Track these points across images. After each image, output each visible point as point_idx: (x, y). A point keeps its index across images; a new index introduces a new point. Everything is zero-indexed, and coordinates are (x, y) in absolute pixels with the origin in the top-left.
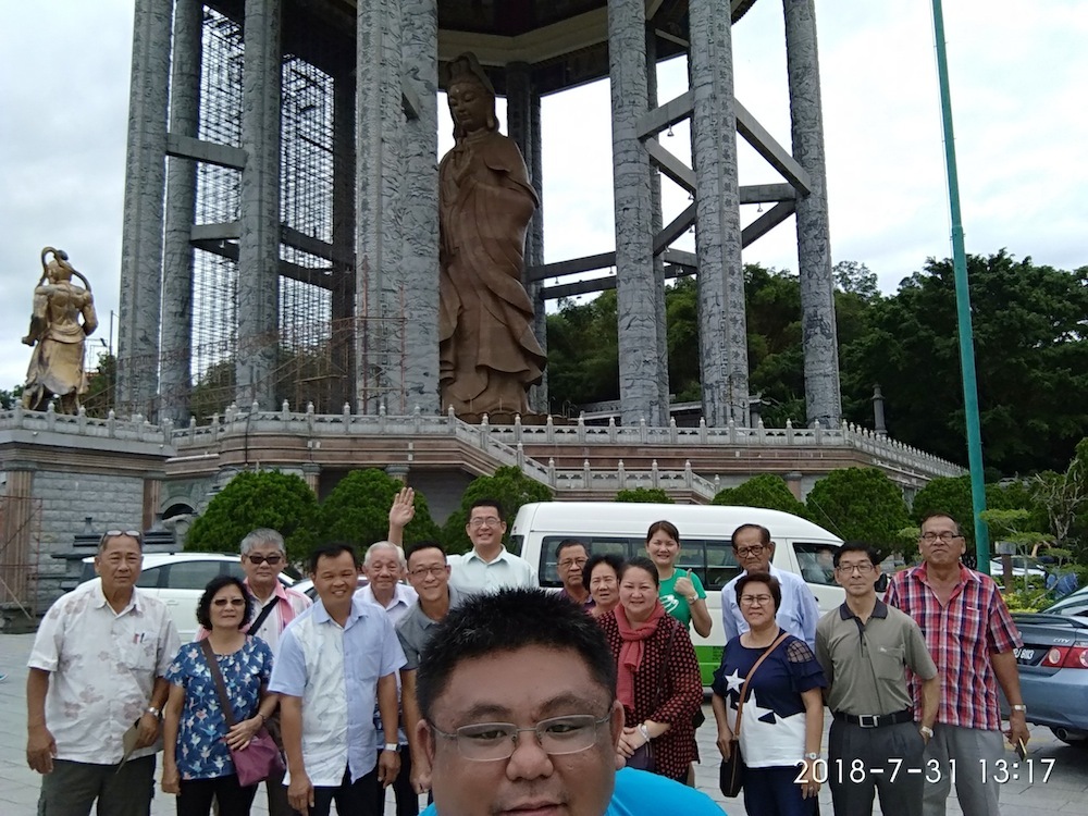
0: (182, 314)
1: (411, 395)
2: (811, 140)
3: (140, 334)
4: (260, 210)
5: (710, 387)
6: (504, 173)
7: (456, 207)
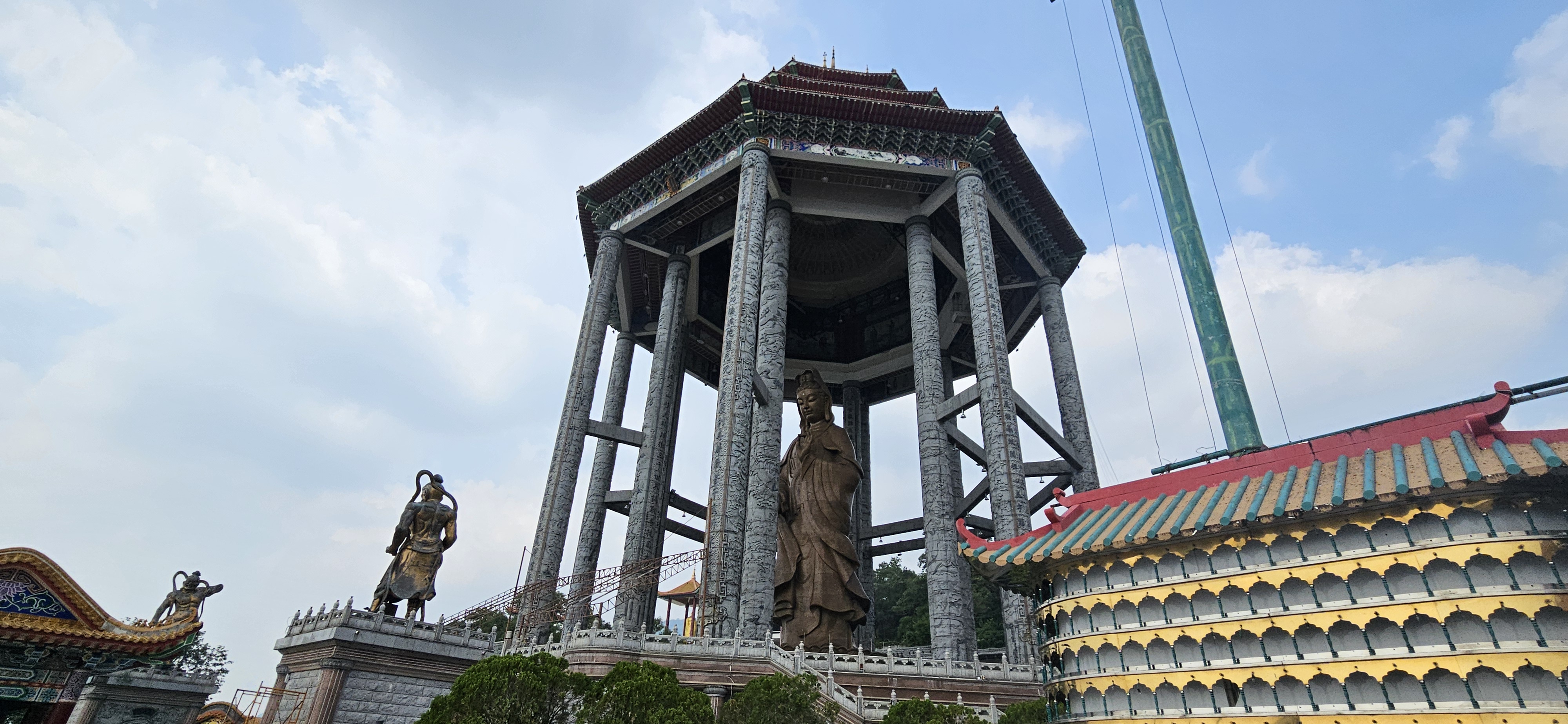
0: (590, 559)
1: (748, 626)
2: (1079, 427)
3: (544, 568)
4: (649, 477)
5: (1010, 626)
6: (836, 453)
7: (798, 478)
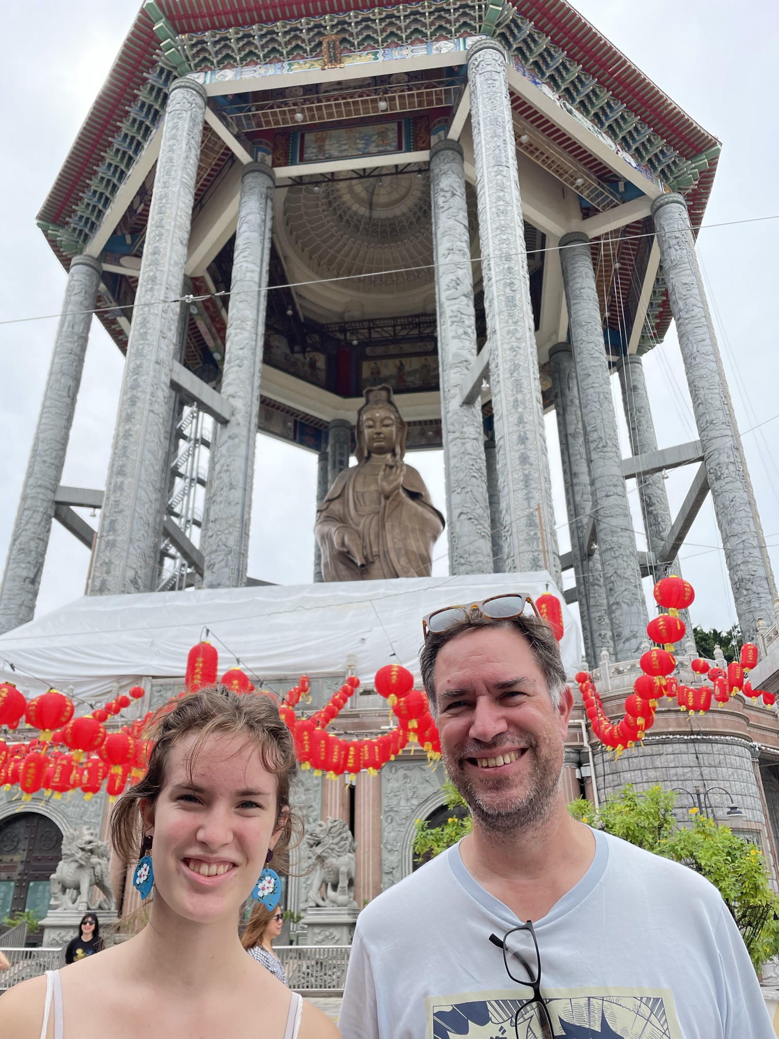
6: (417, 495)
7: (376, 518)
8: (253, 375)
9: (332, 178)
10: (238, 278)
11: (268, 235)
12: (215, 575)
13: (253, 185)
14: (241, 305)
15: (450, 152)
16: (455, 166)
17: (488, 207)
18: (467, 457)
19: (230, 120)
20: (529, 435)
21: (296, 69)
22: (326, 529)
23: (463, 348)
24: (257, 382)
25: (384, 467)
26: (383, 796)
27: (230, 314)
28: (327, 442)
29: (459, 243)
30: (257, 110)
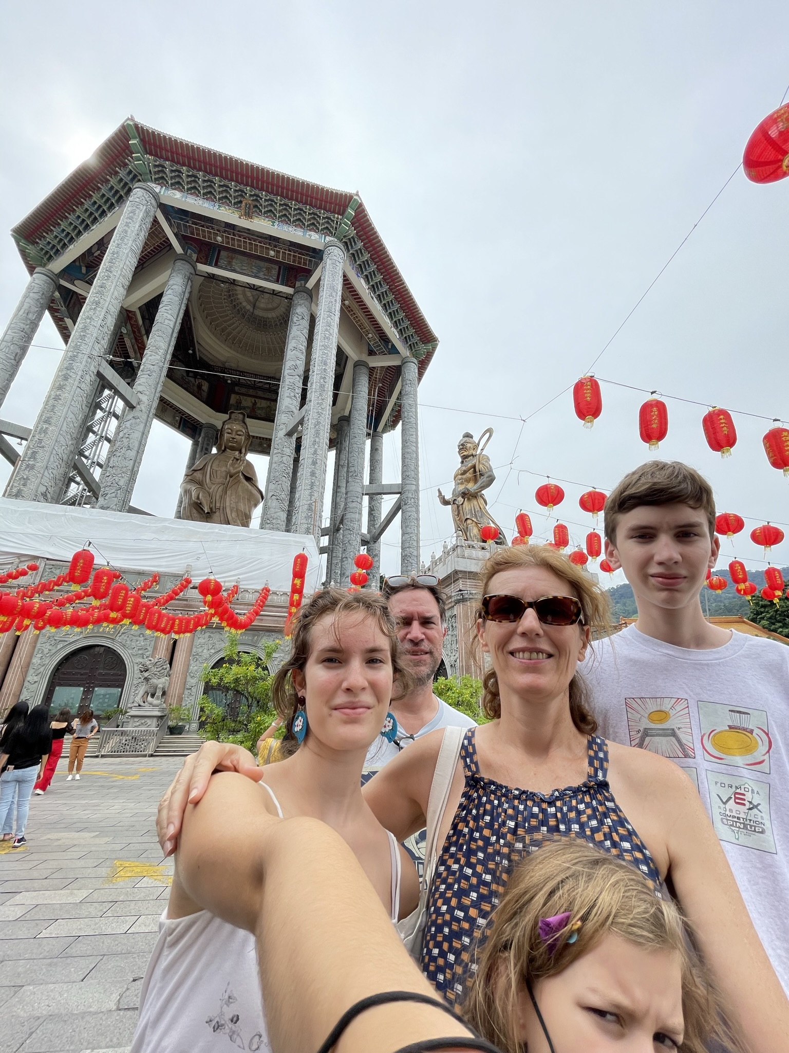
6: (250, 479)
7: (222, 486)
8: (158, 383)
9: (234, 282)
10: (159, 321)
11: (185, 301)
12: (106, 501)
13: (181, 268)
14: (158, 338)
15: (305, 295)
16: (307, 303)
17: (320, 332)
18: (283, 465)
19: (173, 222)
20: (318, 461)
21: (223, 210)
22: (189, 487)
23: (292, 404)
24: (159, 389)
25: (233, 458)
26: (194, 646)
27: (149, 342)
28: (200, 435)
29: (301, 346)
30: (192, 224)
